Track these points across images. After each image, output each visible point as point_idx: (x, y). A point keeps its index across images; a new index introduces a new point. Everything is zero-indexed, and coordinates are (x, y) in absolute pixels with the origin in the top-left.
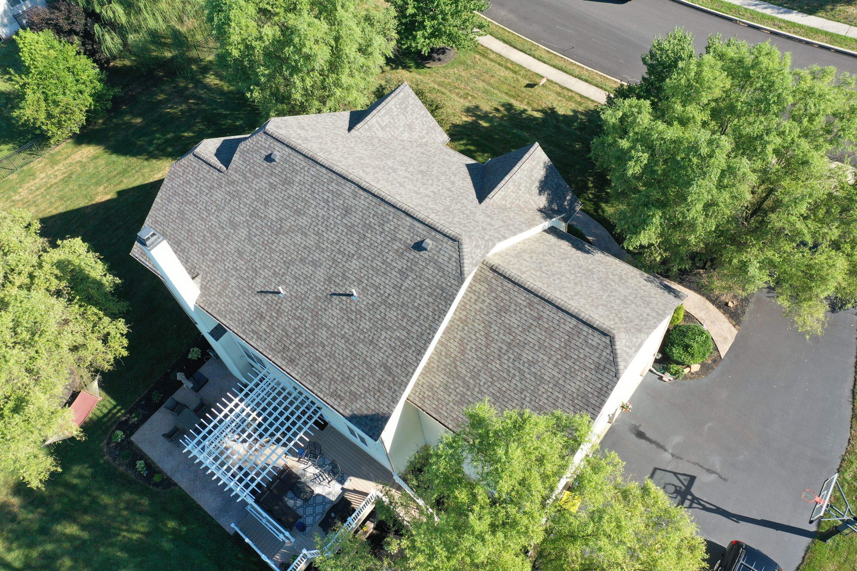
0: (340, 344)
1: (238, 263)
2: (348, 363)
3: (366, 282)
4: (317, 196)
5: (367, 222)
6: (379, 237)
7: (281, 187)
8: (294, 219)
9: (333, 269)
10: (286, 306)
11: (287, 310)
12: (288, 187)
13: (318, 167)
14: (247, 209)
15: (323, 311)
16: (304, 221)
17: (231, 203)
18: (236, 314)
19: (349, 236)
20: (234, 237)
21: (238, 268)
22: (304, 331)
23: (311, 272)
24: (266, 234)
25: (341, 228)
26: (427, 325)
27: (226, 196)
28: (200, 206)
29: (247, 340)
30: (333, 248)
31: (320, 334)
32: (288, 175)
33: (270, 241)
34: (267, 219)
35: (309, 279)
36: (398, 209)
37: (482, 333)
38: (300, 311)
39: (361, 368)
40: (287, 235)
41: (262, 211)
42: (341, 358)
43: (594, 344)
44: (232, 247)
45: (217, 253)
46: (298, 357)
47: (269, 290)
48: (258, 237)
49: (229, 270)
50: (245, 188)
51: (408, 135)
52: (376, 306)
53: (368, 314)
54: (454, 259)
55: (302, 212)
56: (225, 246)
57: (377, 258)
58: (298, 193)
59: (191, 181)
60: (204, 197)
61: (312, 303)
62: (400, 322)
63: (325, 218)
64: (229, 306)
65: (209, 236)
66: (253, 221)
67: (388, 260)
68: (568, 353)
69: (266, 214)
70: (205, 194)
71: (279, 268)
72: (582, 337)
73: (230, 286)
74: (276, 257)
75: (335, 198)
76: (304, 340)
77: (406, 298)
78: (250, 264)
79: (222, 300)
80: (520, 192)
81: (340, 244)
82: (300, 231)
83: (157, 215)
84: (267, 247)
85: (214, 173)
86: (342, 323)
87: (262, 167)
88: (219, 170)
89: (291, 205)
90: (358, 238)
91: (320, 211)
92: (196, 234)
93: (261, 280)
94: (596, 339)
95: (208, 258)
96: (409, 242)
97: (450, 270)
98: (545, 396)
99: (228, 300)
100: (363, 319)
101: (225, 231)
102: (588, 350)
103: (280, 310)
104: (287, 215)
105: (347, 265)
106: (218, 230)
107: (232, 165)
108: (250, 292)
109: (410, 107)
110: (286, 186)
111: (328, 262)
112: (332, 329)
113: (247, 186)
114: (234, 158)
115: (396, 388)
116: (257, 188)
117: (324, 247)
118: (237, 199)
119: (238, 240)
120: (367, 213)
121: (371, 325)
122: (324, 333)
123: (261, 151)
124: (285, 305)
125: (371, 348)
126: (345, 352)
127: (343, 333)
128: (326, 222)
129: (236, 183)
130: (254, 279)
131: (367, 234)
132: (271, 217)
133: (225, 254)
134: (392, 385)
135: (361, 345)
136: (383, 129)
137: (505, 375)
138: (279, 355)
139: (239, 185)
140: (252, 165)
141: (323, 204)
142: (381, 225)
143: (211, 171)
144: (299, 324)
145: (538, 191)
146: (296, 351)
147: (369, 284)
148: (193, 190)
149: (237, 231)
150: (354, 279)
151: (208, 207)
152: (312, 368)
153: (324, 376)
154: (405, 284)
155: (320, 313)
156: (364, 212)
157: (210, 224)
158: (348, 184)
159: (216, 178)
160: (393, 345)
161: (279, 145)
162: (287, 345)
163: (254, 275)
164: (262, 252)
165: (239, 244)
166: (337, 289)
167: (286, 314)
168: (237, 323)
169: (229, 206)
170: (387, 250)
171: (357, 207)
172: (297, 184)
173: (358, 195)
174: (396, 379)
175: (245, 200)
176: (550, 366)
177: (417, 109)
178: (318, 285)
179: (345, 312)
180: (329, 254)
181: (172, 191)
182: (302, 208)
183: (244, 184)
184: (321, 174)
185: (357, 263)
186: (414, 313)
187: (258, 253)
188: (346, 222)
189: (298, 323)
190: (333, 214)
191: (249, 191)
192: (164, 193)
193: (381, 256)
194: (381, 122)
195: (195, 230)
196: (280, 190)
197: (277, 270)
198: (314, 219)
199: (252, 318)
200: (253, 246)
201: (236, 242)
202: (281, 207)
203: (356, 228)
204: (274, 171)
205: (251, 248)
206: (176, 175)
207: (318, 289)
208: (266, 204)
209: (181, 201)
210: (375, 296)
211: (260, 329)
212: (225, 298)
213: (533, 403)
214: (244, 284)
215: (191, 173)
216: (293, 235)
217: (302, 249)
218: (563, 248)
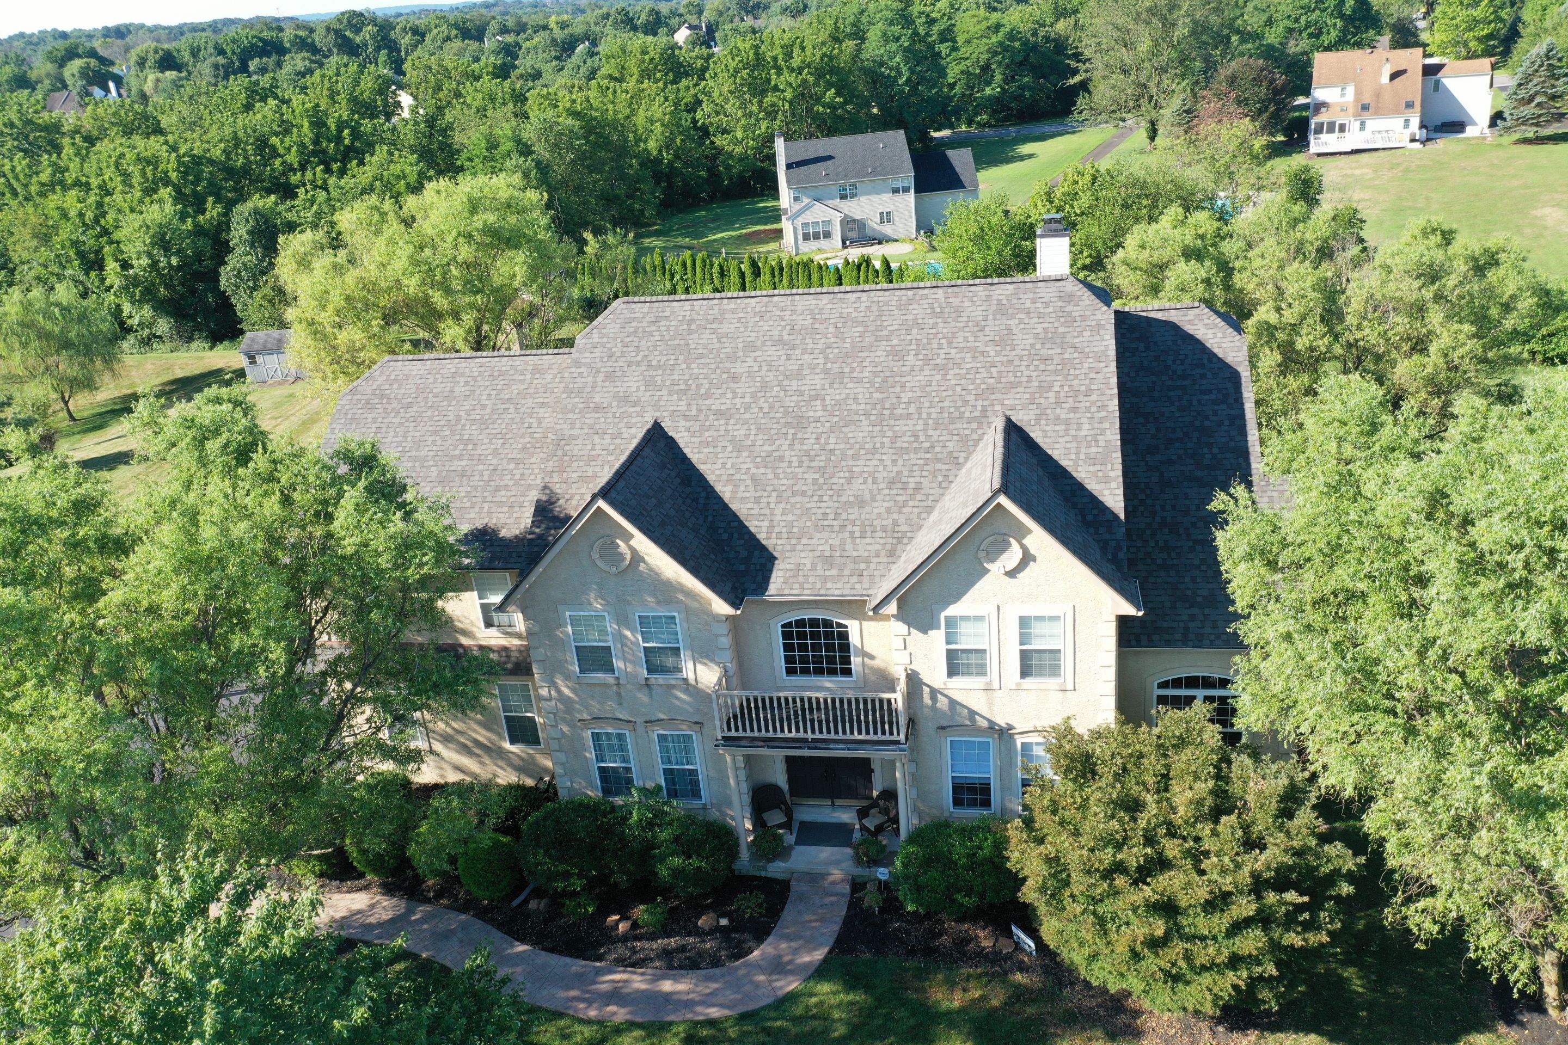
218: (505, 509)
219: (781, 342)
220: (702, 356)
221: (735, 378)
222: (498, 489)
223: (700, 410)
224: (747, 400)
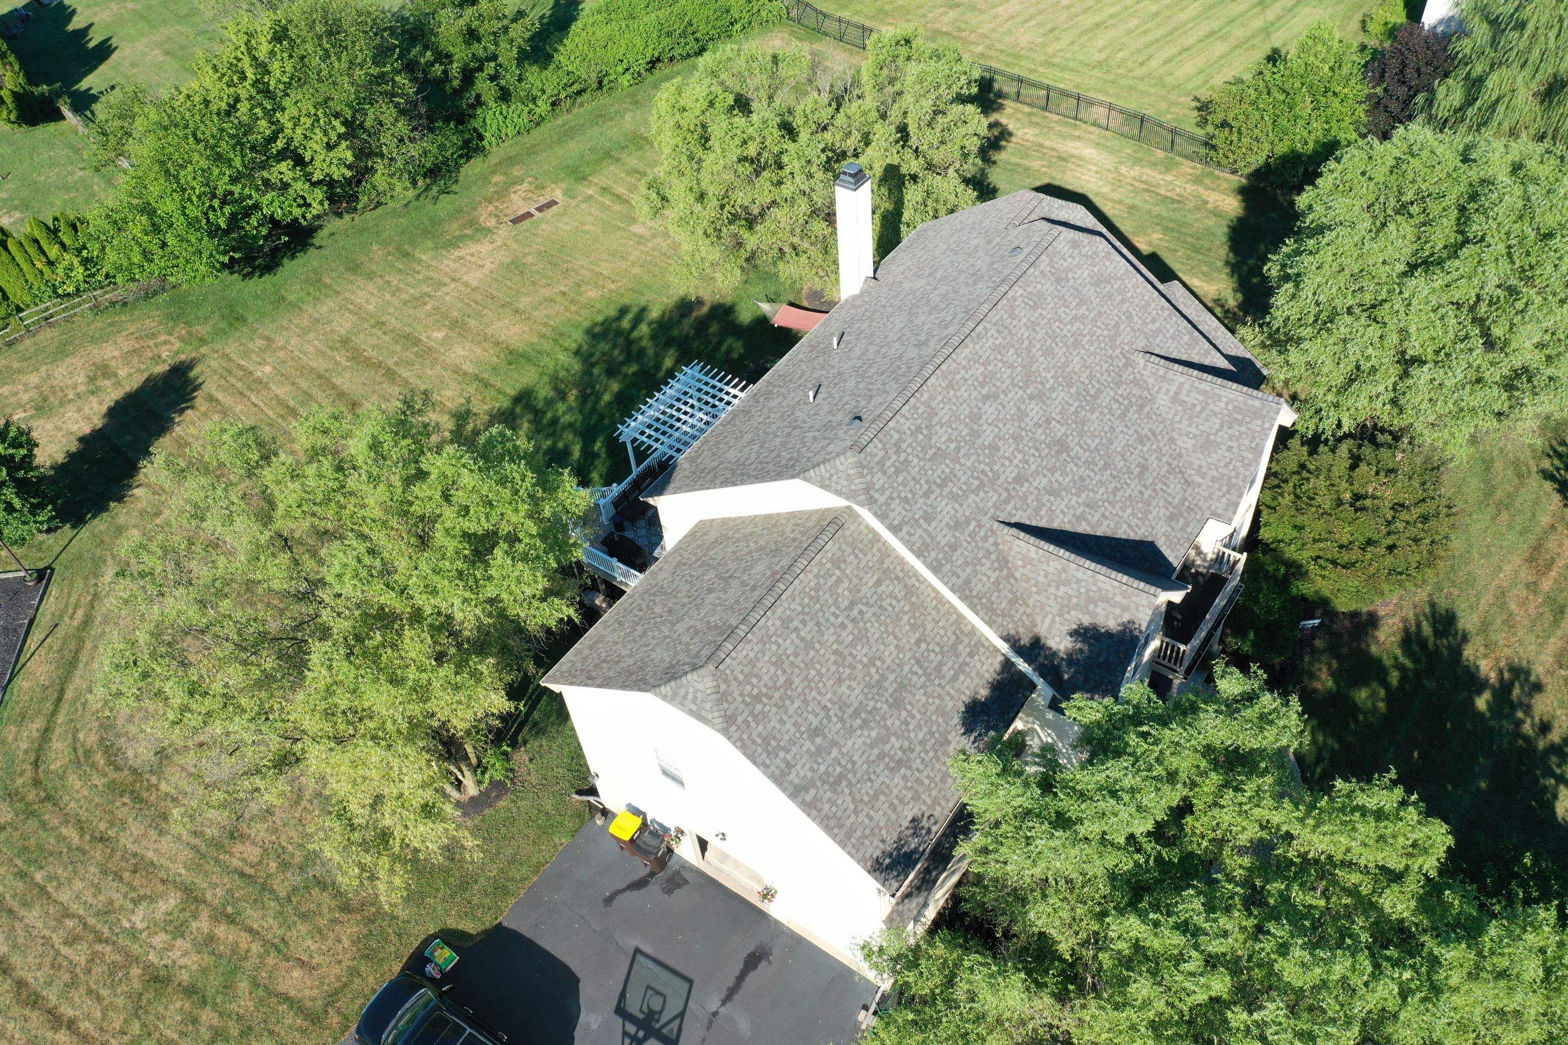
1: (884, 300)
3: (826, 403)
4: (950, 312)
5: (902, 366)
6: (879, 384)
7: (973, 279)
8: (926, 310)
9: (851, 370)
12: (971, 284)
13: (995, 295)
14: (950, 271)
16: (921, 319)
17: (962, 256)
19: (888, 362)
21: (878, 304)
23: (854, 356)
25: (903, 350)
26: (751, 475)
30: (878, 358)
34: (933, 291)
35: (846, 359)
39: (726, 448)
40: (906, 316)
41: (945, 283)
43: (703, 652)
48: (912, 297)
50: (978, 255)
51: (1189, 446)
53: (786, 423)
54: (827, 456)
55: (933, 312)
58: (960, 296)
61: (816, 376)
62: (767, 451)
63: (919, 332)
66: (934, 283)
67: (846, 407)
68: (701, 634)
69: (941, 287)
70: (979, 232)
72: (714, 639)
75: (942, 326)
77: (793, 442)
78: (880, 309)
80: (1053, 590)
81: (882, 360)
82: (908, 323)
87: (1004, 252)
89: (946, 299)
91: (929, 323)
94: (707, 652)
96: (865, 410)
97: (814, 460)
100: (781, 422)
102: (697, 649)
104: (933, 303)
105: (852, 379)
108: (844, 328)
109: (1243, 429)
110: (973, 282)
111: (862, 362)
112: (779, 406)
113: (981, 255)
116: (976, 264)
117: (882, 350)
118: (966, 257)
119: (914, 285)
120: (914, 360)
123: (1026, 240)
125: (746, 444)
128: (914, 336)
130: (861, 321)
131: (886, 374)
135: (751, 436)
136: (1175, 399)
140: (1008, 243)
141: (937, 322)
142: (894, 379)
145: (1074, 627)
147: (823, 406)
154: (811, 434)
155: (802, 388)
156: (917, 357)
163: (867, 318)
165: (907, 289)
169: (958, 257)
170: (860, 399)
171: (925, 349)
174: (700, 481)
176: (691, 624)
177: (1246, 442)
178: (836, 370)
180: (872, 358)
182: (939, 309)
184: (983, 300)
185: (851, 385)
186: (773, 456)
188: (908, 349)
190: (922, 335)
191: (974, 260)
193: (854, 398)
194: (1184, 391)
196: (968, 280)
197: (865, 332)
202: (946, 293)
205: (899, 300)
207: (831, 372)
208: (953, 280)
216: (905, 320)
217: (885, 336)
218: (962, 677)
219: (985, 398)
220: (958, 449)
221: (994, 448)
222: (938, 669)
223: (1006, 490)
224: (1020, 456)
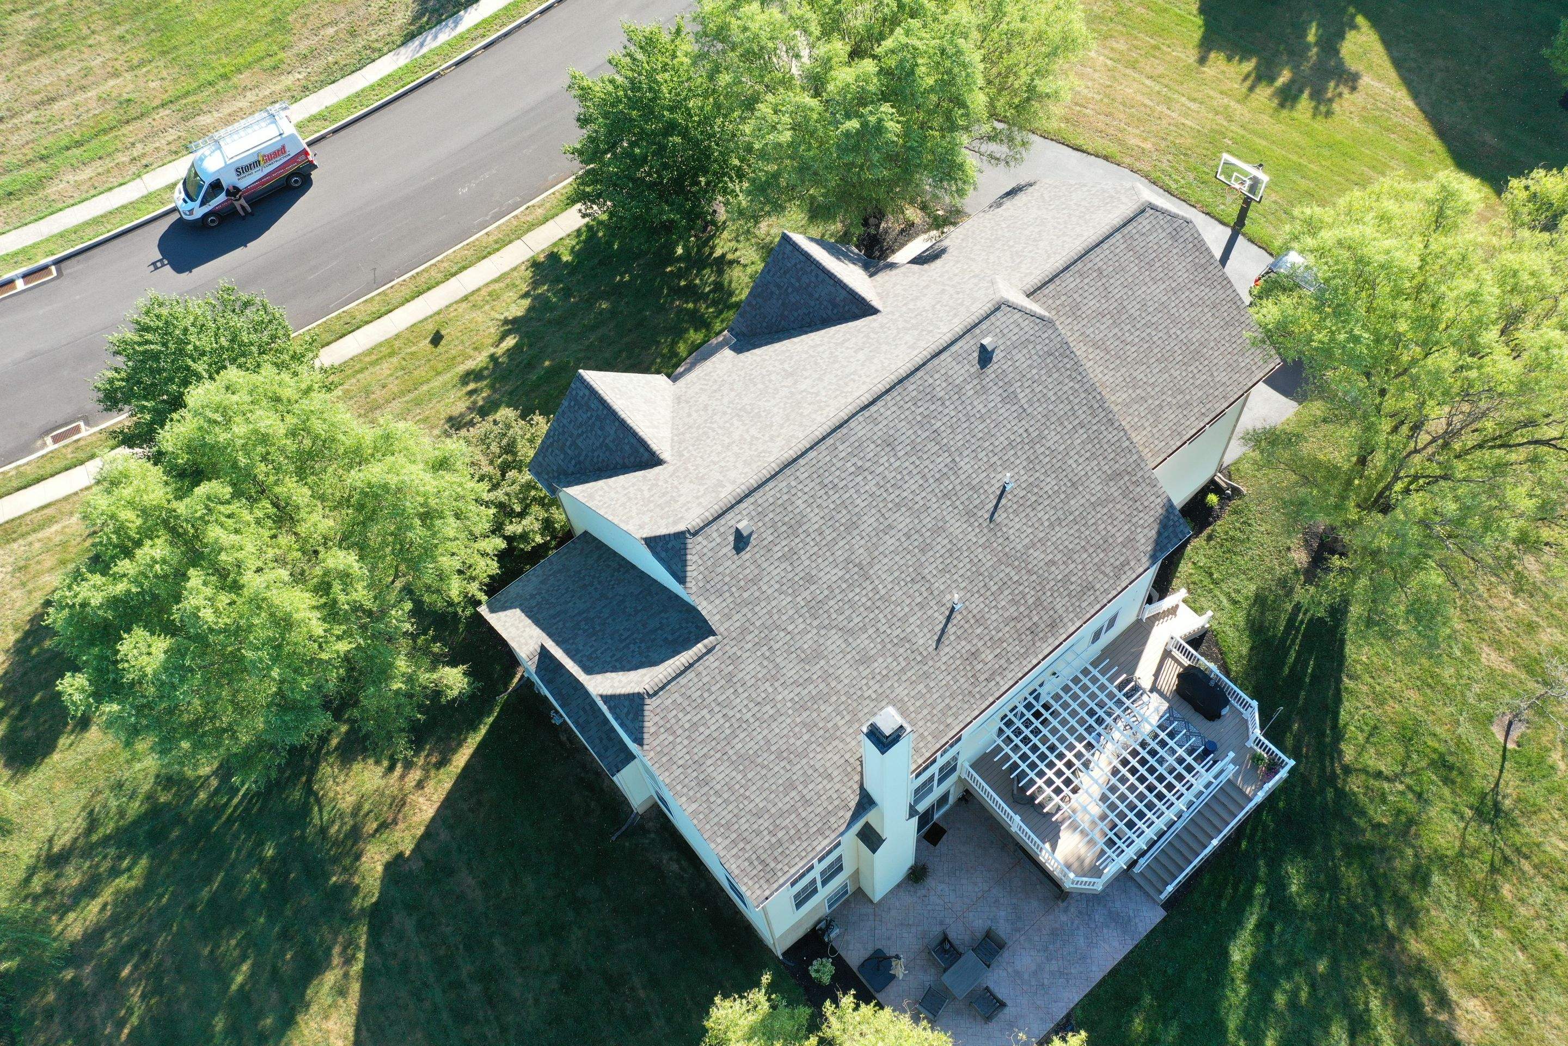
0: (1059, 535)
1: (877, 671)
2: (1087, 533)
3: (996, 458)
4: (844, 482)
5: (919, 418)
6: (946, 411)
7: (797, 540)
8: (858, 538)
9: (958, 503)
10: (977, 605)
11: (982, 606)
12: (804, 527)
13: (802, 461)
14: (801, 620)
15: (1006, 543)
16: (869, 521)
17: (776, 647)
18: (952, 704)
19: (925, 457)
20: (832, 662)
21: (884, 672)
22: (1021, 588)
23: (946, 541)
24: (857, 598)
25: (907, 464)
26: (1083, 395)
27: (759, 653)
28: (750, 714)
29: (997, 695)
30: (930, 489)
31: (1035, 562)
32: (786, 519)
33: (870, 595)
34: (834, 586)
35: (955, 548)
36: (924, 364)
37: (1090, 350)
38: (992, 583)
39: (1099, 515)
40: (876, 561)
41: (818, 592)
42: (1077, 541)
43: (1148, 227)
44: (847, 673)
45: (842, 707)
46: (1051, 612)
47: (941, 626)
48: (854, 615)
49: (880, 691)
50: (765, 611)
52: (1032, 458)
53: (1037, 474)
54: (1020, 320)
55: (855, 519)
56: (839, 687)
57: (973, 426)
58: (822, 514)
59: (695, 719)
60: (738, 700)
61: (989, 557)
62: (1065, 431)
63: (882, 483)
64: (935, 712)
65: (808, 713)
66: (826, 615)
67: (983, 411)
68: (1147, 260)
69: (825, 586)
70: (732, 697)
71: (917, 594)
72: (1137, 236)
73: (906, 699)
74: (900, 593)
75: (862, 455)
76: (1032, 593)
77: (1040, 409)
78: (889, 646)
79: (920, 723)
81: (929, 476)
82: (881, 534)
83: (716, 820)
84: (878, 604)
85: (707, 663)
86: (1035, 519)
87: (748, 564)
88: (709, 651)
89: (834, 535)
90: (933, 443)
91: (867, 488)
92: (792, 741)
93: (921, 634)
94: (1144, 223)
95: (843, 730)
96: (972, 370)
97: (1032, 332)
98: (1181, 311)
99: (925, 712)
100: (1042, 485)
101: (815, 677)
102: (1151, 238)
103: (978, 617)
104: (847, 547)
105: (963, 477)
106: (806, 691)
107: (714, 620)
108: (930, 663)
109: (618, 386)
110: (800, 531)
111: (944, 507)
112: (1036, 540)
113: (763, 604)
114: (704, 613)
115: (1139, 474)
116: (777, 586)
117: (921, 503)
118: (775, 632)
119: (841, 655)
120: (907, 413)
121: (1053, 476)
122: (1035, 554)
123: (721, 554)
124: (974, 605)
125: (1081, 489)
126: (1072, 531)
127: (1046, 524)
128: (888, 485)
129: (747, 624)
130: (915, 647)
131: (935, 427)
132: (834, 579)
133: (852, 690)
134: (1134, 479)
135: (1072, 502)
136: (655, 427)
137: (1146, 346)
138: (1038, 644)
139: (753, 619)
140: (734, 582)
141: (860, 478)
142: (933, 399)
143: (701, 668)
144: (1009, 591)
146: (1043, 613)
147: (1000, 454)
148: (713, 720)
149: (826, 653)
150: (985, 474)
151: (759, 699)
152: (1074, 593)
153: (1090, 579)
154: (1023, 401)
155: (1007, 549)
156: (903, 417)
157: (789, 704)
158: (852, 424)
159: (717, 663)
160: (1088, 454)
161: (728, 516)
162: (1029, 624)
163: (907, 646)
164: (881, 616)
165: (849, 656)
166: (987, 507)
167: (986, 609)
168: (966, 706)
169: (778, 653)
170: (969, 408)
171: (892, 425)
172: (809, 510)
173: (875, 415)
174: (1129, 469)
175: (784, 618)
176: (1153, 287)
178: (969, 537)
179: (1021, 509)
180: (934, 500)
181: (689, 771)
182: (848, 517)
183: (757, 609)
184: (814, 461)
185: (967, 460)
186: (1061, 406)
187: (879, 625)
188: (903, 453)
189: (1006, 593)
190: (882, 468)
191: (774, 603)
192: (685, 790)
193: (973, 419)
195: (784, 740)
196: (801, 545)
197: (919, 600)
198: (874, 503)
199: (970, 674)
200: (864, 629)
201: (843, 661)
202: (828, 554)
203: (919, 440)
204: (765, 542)
205: (866, 636)
206: (666, 751)
207: (974, 540)
208: (810, 579)
209: (718, 755)
210: (1019, 453)
211: (990, 665)
212: (920, 716)
213: (1184, 328)
214: (913, 671)
215: (680, 715)
216: (881, 549)
217: (908, 542)
